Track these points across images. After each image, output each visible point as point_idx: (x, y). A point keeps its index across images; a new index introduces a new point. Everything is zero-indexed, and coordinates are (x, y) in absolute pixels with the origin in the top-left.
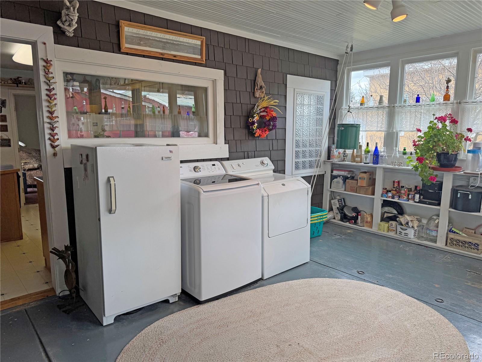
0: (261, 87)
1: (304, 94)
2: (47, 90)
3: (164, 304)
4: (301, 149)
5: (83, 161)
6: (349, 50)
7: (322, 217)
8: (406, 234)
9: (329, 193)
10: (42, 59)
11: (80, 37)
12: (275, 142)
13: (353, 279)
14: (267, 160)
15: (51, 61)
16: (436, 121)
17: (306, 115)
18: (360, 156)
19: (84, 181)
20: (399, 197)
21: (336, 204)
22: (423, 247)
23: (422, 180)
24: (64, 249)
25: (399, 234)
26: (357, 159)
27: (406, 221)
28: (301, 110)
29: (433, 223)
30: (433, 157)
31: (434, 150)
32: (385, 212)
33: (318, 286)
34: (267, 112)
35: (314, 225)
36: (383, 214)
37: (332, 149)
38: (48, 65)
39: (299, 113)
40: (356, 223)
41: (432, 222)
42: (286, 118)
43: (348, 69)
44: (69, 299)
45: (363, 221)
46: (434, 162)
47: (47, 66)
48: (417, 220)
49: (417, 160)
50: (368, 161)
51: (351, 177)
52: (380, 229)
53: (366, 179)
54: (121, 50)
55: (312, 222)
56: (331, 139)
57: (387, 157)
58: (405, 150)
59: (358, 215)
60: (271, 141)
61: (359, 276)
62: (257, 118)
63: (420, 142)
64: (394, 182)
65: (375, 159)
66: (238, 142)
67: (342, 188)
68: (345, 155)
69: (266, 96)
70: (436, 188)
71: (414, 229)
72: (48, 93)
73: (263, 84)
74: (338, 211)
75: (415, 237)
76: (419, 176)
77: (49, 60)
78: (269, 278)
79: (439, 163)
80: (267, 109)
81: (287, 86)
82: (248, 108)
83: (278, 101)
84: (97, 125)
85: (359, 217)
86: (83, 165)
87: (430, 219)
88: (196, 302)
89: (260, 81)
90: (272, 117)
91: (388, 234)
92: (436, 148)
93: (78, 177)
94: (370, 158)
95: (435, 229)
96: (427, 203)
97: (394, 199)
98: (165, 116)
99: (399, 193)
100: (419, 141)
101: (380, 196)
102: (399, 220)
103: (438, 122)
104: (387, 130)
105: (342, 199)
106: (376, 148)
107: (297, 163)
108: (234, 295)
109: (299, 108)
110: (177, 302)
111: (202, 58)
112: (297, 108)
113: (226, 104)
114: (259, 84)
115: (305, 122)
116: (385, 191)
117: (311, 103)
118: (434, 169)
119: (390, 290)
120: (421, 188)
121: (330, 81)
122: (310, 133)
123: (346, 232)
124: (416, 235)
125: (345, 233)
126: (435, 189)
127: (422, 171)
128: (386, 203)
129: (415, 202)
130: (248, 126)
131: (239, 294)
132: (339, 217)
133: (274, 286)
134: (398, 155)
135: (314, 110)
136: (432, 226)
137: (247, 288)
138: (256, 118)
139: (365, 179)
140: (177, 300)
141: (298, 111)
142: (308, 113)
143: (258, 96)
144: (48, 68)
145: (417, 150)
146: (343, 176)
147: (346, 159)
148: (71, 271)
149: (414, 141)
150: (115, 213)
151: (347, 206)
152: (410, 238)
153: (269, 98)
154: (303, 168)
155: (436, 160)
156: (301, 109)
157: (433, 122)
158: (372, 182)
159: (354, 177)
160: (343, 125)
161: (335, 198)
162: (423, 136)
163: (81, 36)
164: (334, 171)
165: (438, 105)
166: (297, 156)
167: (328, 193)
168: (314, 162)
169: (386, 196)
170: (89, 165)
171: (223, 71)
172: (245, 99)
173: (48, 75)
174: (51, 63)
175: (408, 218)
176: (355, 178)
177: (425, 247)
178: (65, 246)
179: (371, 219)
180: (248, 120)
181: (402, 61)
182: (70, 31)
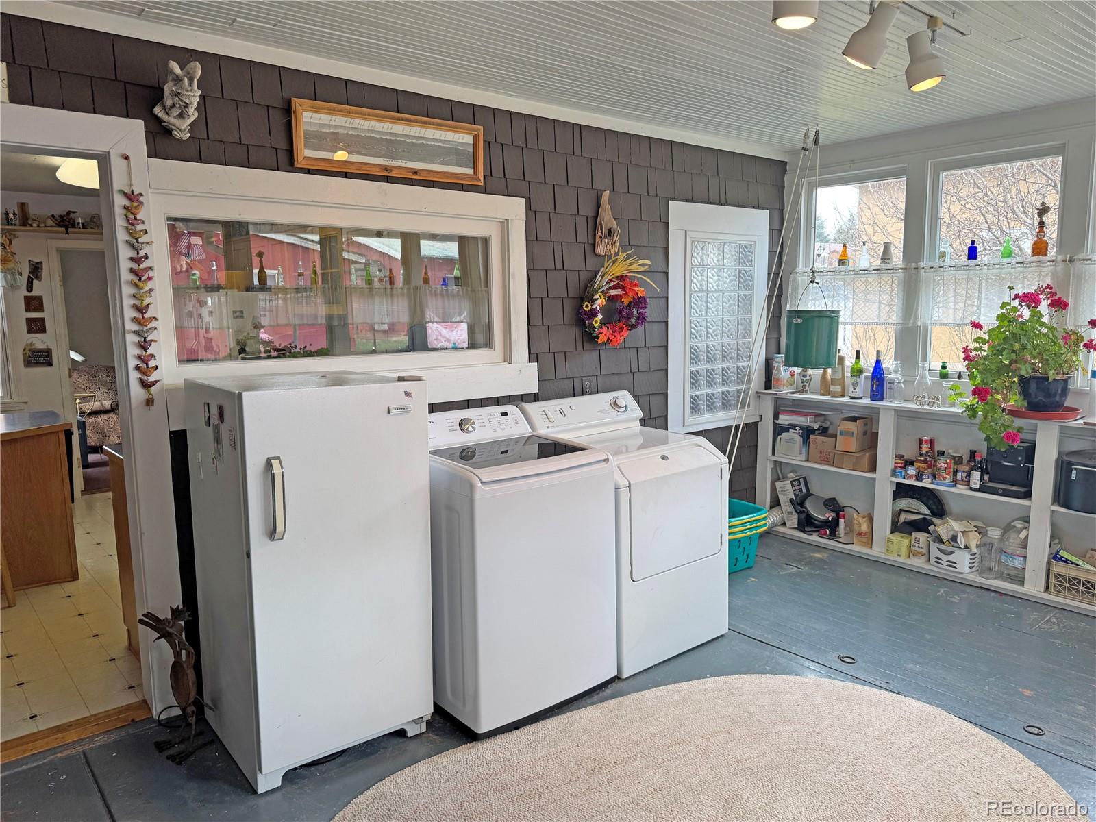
0: (610, 231)
1: (709, 243)
2: (131, 259)
3: (396, 741)
4: (703, 367)
5: (211, 419)
6: (811, 141)
7: (754, 525)
8: (952, 564)
9: (770, 467)
10: (121, 192)
11: (204, 139)
12: (643, 354)
13: (830, 677)
14: (625, 397)
15: (141, 195)
16: (1016, 303)
17: (713, 290)
18: (841, 382)
19: (214, 464)
20: (934, 477)
21: (787, 492)
22: (993, 594)
23: (987, 439)
24: (170, 617)
25: (936, 562)
26: (832, 388)
27: (951, 533)
28: (702, 280)
29: (1014, 539)
30: (1011, 387)
31: (1014, 372)
32: (901, 510)
33: (750, 694)
34: (623, 288)
35: (737, 543)
36: (896, 515)
37: (776, 366)
38: (135, 204)
39: (698, 284)
40: (833, 535)
41: (1013, 535)
42: (667, 298)
43: (809, 183)
44: (180, 727)
45: (851, 531)
46: (1015, 397)
47: (132, 206)
48: (976, 531)
49: (974, 393)
50: (859, 393)
51: (821, 428)
52: (889, 551)
53: (855, 435)
54: (296, 163)
55: (733, 537)
56: (773, 342)
57: (902, 385)
58: (944, 367)
59: (838, 517)
60: (633, 352)
61: (844, 667)
62: (602, 302)
63: (979, 353)
64: (921, 441)
65: (875, 389)
66: (560, 358)
67: (800, 454)
68: (805, 379)
69: (621, 251)
70: (1020, 458)
71: (971, 551)
72: (135, 266)
73: (614, 225)
74: (791, 508)
75: (973, 570)
76: (979, 429)
77: (135, 193)
78: (634, 675)
79: (1025, 399)
80: (624, 280)
81: (670, 227)
82: (581, 278)
83: (649, 262)
84: (242, 317)
85: (842, 521)
86: (211, 427)
87: (1008, 528)
88: (468, 735)
89: (607, 219)
90: (636, 297)
91: (908, 561)
92: (1018, 366)
93: (200, 454)
94: (864, 385)
95: (1020, 551)
96: (1000, 491)
97: (921, 481)
98: (394, 292)
99: (934, 466)
100: (976, 349)
101: (890, 474)
102: (935, 531)
103: (1022, 306)
104: (901, 322)
105: (801, 480)
106: (878, 362)
107: (695, 400)
108: (555, 717)
109: (696, 274)
110: (424, 735)
111: (476, 173)
112: (693, 274)
113: (532, 273)
114: (606, 225)
115: (711, 306)
116: (900, 461)
117: (726, 261)
118: (1013, 413)
119: (917, 704)
120: (985, 455)
121: (768, 211)
122: (722, 330)
123: (812, 557)
124: (976, 564)
125: (808, 560)
126: (1017, 458)
127: (985, 418)
128: (902, 491)
129: (971, 489)
130: (582, 321)
131: (565, 715)
132: (793, 521)
133: (647, 695)
134: (928, 380)
135: (732, 278)
136: (1012, 544)
137: (585, 700)
138: (600, 302)
139: (853, 436)
140: (424, 729)
141: (695, 280)
142: (717, 286)
143: (602, 252)
144: (133, 211)
145: (974, 370)
146: (802, 428)
147: (807, 388)
148: (185, 666)
149: (966, 350)
150: (282, 539)
151: (813, 495)
152: (962, 573)
153: (628, 257)
154: (708, 410)
155: (1019, 394)
156: (702, 275)
157: (1009, 304)
158: (871, 441)
159: (827, 428)
160: (800, 313)
161: (785, 478)
162: (987, 338)
163: (206, 137)
164: (780, 416)
165: (1019, 265)
166: (695, 383)
167: (767, 467)
168: (733, 396)
169: (903, 474)
170: (224, 430)
171: (524, 199)
172: (574, 259)
173: (133, 228)
174: (141, 199)
175: (956, 526)
176: (830, 431)
177: (998, 595)
178: (171, 609)
179: (868, 528)
180: (582, 306)
181: (934, 165)
182: (183, 128)
